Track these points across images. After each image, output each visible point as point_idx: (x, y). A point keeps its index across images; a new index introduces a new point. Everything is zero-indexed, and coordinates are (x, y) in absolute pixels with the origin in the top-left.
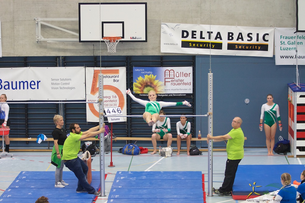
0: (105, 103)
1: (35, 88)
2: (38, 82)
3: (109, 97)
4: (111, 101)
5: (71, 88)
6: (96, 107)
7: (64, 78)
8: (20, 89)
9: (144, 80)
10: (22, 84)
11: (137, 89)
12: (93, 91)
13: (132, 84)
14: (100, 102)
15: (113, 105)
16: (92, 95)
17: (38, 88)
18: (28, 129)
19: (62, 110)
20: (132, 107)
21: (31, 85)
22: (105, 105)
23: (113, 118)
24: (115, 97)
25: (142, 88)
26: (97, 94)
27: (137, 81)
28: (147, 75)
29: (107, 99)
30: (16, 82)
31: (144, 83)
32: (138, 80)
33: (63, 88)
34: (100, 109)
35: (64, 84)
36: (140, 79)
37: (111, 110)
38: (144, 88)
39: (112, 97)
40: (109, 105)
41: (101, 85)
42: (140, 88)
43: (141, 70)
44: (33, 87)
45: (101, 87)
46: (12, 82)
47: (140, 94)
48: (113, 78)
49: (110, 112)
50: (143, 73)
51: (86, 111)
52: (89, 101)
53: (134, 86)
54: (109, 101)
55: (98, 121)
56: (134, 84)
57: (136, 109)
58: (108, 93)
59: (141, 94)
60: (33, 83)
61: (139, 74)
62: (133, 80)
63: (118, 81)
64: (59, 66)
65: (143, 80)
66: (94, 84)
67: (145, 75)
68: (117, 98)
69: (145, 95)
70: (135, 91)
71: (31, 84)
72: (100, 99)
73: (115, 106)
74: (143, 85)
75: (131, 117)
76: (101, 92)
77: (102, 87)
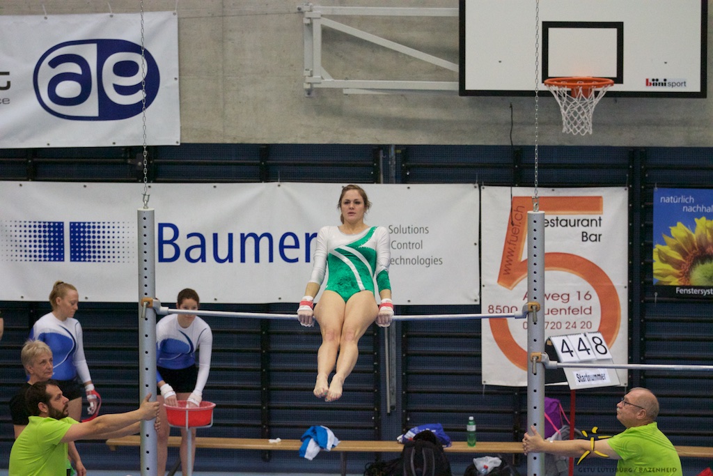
0: (548, 318)
1: (296, 260)
2: (309, 238)
3: (565, 297)
4: (574, 311)
5: (428, 262)
6: (519, 331)
7: (405, 226)
8: (243, 260)
9: (695, 236)
10: (250, 242)
11: (668, 267)
12: (508, 272)
13: (649, 249)
14: (532, 313)
15: (579, 325)
16: (502, 288)
17: (308, 260)
18: (269, 408)
19: (393, 340)
20: (649, 335)
21: (282, 247)
22: (550, 326)
23: (583, 372)
24: (588, 297)
25: (686, 267)
26: (522, 285)
27: (666, 238)
28: (703, 219)
29: (558, 304)
30: (231, 236)
31: (694, 248)
32: (669, 235)
33: (398, 261)
34: (532, 340)
35: (402, 246)
36: (679, 231)
37: (573, 342)
38: (693, 265)
39: (574, 298)
40: (564, 326)
41: (535, 251)
42: (677, 265)
43: (684, 200)
44: (289, 253)
45: (535, 260)
46: (215, 236)
47: (677, 288)
48: (581, 229)
49: (570, 352)
50: (691, 209)
51: (479, 346)
52: (491, 308)
53: (655, 257)
54: (563, 312)
55: (524, 384)
56: (655, 250)
57: (664, 340)
58: (559, 281)
59: (682, 287)
60: (289, 241)
61: (676, 215)
62: (654, 237)
63: (598, 238)
64: (387, 181)
65: (690, 236)
66: (511, 246)
67: (696, 220)
68: (595, 301)
69: (695, 292)
70: (658, 275)
71: (286, 243)
72: (530, 303)
73: (586, 330)
74: (687, 254)
75: (642, 371)
76: (536, 277)
77: (538, 260)
